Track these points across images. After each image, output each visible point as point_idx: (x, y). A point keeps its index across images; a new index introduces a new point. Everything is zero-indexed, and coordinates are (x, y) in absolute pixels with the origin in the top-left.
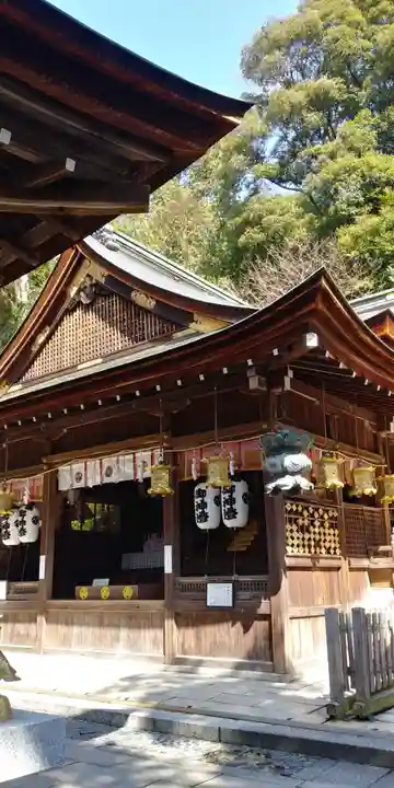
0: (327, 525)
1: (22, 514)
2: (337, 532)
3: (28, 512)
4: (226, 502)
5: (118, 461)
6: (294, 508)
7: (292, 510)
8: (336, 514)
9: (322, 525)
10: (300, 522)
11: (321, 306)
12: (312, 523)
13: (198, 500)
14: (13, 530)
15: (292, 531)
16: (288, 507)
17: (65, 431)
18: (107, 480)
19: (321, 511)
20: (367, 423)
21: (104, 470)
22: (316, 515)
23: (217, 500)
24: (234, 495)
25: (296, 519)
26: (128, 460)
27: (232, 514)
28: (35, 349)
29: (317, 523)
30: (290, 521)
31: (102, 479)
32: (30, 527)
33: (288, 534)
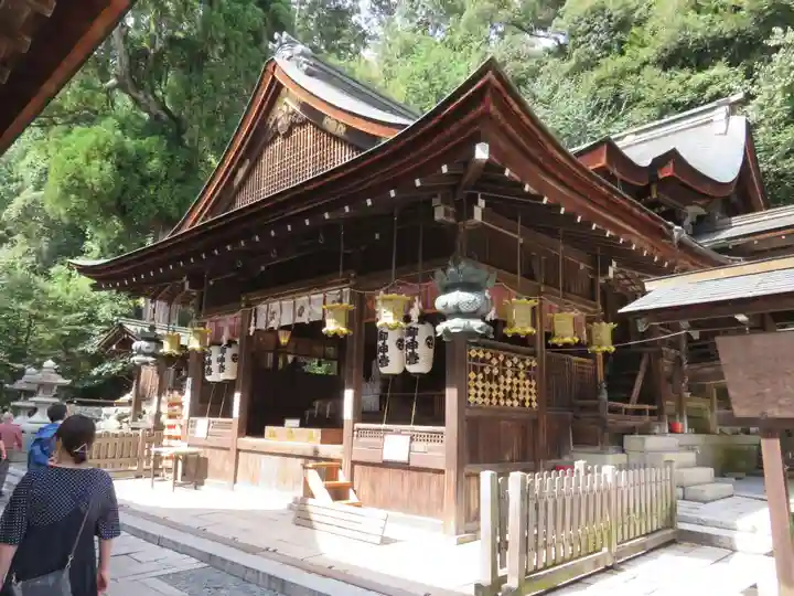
0: (522, 375)
1: (223, 351)
2: (534, 383)
3: (228, 349)
4: (408, 346)
5: (310, 301)
6: (481, 356)
7: (477, 356)
8: (534, 364)
9: (516, 375)
10: (487, 371)
11: (492, 108)
12: (504, 373)
13: (380, 343)
14: (215, 366)
15: (476, 380)
16: (473, 353)
17: (263, 268)
18: (299, 320)
19: (516, 360)
20: (582, 266)
21: (297, 308)
22: (509, 364)
23: (400, 343)
24: (417, 338)
25: (482, 368)
26: (318, 299)
27: (413, 358)
28: (236, 183)
29: (509, 373)
30: (475, 369)
31: (294, 319)
32: (228, 364)
33: (471, 383)
